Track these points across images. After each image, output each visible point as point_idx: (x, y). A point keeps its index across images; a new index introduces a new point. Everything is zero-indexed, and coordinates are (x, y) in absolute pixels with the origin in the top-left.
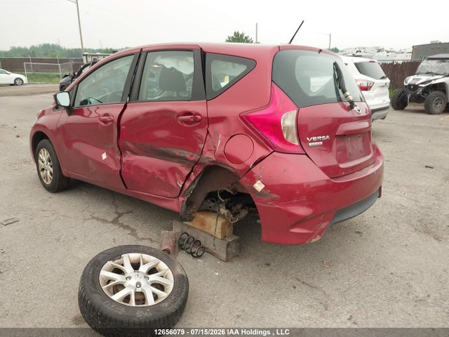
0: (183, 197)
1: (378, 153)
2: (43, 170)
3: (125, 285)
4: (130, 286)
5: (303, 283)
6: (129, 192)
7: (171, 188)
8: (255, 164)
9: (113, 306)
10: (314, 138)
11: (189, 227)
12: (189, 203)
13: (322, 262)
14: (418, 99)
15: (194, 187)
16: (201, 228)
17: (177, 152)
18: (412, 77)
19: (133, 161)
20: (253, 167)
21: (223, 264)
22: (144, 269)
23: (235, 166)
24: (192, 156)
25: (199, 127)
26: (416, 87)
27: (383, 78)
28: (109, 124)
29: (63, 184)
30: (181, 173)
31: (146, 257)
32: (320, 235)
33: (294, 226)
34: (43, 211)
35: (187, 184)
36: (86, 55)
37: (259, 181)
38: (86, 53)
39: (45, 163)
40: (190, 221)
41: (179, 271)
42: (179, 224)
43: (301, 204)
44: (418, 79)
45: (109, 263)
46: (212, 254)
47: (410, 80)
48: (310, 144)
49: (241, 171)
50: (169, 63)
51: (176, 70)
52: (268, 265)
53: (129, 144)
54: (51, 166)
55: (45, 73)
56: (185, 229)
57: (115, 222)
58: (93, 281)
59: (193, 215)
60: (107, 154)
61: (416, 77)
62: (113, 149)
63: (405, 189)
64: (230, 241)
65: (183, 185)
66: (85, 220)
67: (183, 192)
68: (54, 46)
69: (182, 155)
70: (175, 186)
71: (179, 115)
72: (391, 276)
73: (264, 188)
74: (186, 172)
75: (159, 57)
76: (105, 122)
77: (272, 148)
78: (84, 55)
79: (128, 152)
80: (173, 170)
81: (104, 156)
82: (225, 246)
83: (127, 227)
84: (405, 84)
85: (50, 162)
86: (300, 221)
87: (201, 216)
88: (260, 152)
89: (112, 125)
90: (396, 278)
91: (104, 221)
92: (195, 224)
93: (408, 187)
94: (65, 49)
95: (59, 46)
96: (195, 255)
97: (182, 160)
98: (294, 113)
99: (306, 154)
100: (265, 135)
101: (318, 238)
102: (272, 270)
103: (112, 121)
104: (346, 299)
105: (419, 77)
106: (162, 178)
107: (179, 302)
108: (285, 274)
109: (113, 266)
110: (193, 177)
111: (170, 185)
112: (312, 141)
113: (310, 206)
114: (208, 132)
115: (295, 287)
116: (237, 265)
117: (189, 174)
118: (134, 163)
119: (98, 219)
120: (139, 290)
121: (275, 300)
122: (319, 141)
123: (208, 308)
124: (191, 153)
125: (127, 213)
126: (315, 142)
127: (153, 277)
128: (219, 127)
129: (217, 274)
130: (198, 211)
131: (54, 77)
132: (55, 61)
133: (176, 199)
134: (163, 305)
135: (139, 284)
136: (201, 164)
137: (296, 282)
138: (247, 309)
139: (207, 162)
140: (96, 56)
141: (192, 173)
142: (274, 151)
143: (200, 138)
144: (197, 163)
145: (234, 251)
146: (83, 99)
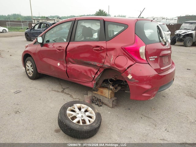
0: (94, 81)
1: (173, 63)
2: (28, 70)
3: (77, 117)
4: (79, 117)
5: (145, 116)
6: (69, 80)
7: (89, 78)
8: (128, 68)
9: (74, 125)
10: (152, 57)
11: (95, 94)
12: (97, 84)
13: (151, 108)
14: (181, 40)
15: (99, 77)
16: (101, 94)
17: (92, 63)
18: (178, 31)
19: (72, 67)
20: (127, 69)
21: (111, 109)
22: (83, 110)
23: (119, 69)
24: (99, 65)
25: (102, 52)
26: (180, 35)
27: (168, 31)
28: (61, 51)
29: (37, 76)
30: (93, 72)
31: (83, 105)
32: (154, 97)
33: (144, 93)
34: (30, 87)
35: (96, 76)
36: (34, 19)
37: (130, 75)
38: (34, 18)
39: (30, 67)
40: (97, 91)
41: (97, 111)
42: (91, 93)
43: (147, 84)
44: (181, 32)
45: (69, 108)
46: (106, 105)
47: (177, 32)
48: (150, 60)
49: (122, 70)
50: (87, 25)
51: (91, 28)
52: (129, 109)
53: (70, 59)
54: (32, 69)
55: (16, 27)
56: (94, 95)
57: (62, 92)
58: (65, 115)
59: (98, 89)
60: (60, 63)
61: (180, 30)
62: (63, 61)
63: (180, 78)
64: (114, 99)
65: (95, 76)
66: (49, 91)
67: (94, 79)
68: (18, 15)
69: (95, 64)
70: (91, 77)
71: (94, 47)
72: (179, 113)
73: (132, 78)
74: (96, 71)
75: (83, 23)
76: (59, 50)
77: (135, 61)
78: (33, 19)
79: (70, 63)
80: (90, 70)
81: (59, 64)
82: (112, 102)
83: (68, 94)
84: (175, 34)
85: (32, 66)
86: (146, 91)
87: (101, 89)
88: (130, 63)
89: (63, 51)
90: (182, 114)
91: (58, 92)
92: (99, 93)
93: (181, 78)
94: (23, 16)
95: (20, 15)
96: (99, 105)
97: (94, 66)
98: (144, 47)
99: (149, 64)
100: (132, 56)
101: (153, 98)
102: (131, 111)
103: (63, 49)
104: (163, 122)
105: (181, 31)
106: (85, 74)
107: (99, 123)
108: (137, 113)
109: (71, 109)
110: (99, 73)
111: (88, 76)
112: (151, 58)
113: (150, 85)
114: (107, 54)
115: (142, 118)
116: (117, 109)
117: (97, 72)
118: (73, 68)
119: (55, 91)
120: (83, 118)
121: (135, 123)
122: (153, 58)
123: (109, 126)
124: (99, 63)
125: (67, 88)
126: (152, 58)
127: (87, 114)
128: (112, 52)
129: (109, 113)
130: (100, 87)
131: (20, 29)
132: (20, 22)
133: (91, 83)
134: (93, 124)
135: (82, 116)
136: (103, 68)
137: (142, 116)
138: (124, 126)
139: (106, 67)
140: (38, 19)
141: (98, 72)
142: (136, 62)
143: (103, 57)
144: (101, 67)
145: (115, 104)
146: (47, 40)
